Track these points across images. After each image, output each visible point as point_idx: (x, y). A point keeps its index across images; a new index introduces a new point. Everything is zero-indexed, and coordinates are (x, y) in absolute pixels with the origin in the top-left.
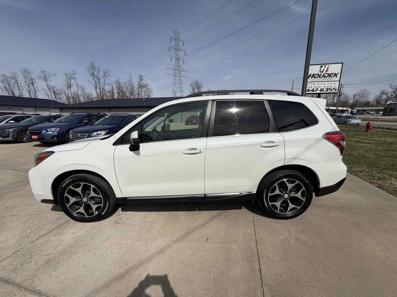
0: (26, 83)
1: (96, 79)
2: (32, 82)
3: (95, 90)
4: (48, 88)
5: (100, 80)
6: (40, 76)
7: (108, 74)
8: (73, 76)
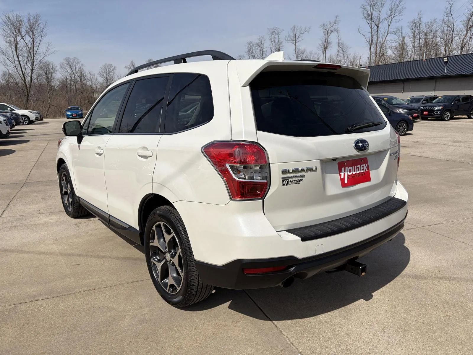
0: (271, 50)
1: (373, 25)
2: (278, 47)
3: (369, 48)
4: (296, 54)
5: (380, 25)
6: (289, 36)
7: (398, 8)
8: (333, 28)
